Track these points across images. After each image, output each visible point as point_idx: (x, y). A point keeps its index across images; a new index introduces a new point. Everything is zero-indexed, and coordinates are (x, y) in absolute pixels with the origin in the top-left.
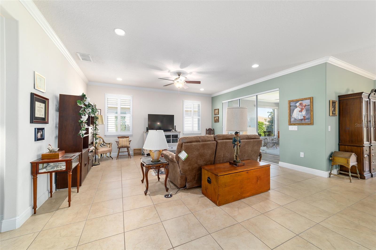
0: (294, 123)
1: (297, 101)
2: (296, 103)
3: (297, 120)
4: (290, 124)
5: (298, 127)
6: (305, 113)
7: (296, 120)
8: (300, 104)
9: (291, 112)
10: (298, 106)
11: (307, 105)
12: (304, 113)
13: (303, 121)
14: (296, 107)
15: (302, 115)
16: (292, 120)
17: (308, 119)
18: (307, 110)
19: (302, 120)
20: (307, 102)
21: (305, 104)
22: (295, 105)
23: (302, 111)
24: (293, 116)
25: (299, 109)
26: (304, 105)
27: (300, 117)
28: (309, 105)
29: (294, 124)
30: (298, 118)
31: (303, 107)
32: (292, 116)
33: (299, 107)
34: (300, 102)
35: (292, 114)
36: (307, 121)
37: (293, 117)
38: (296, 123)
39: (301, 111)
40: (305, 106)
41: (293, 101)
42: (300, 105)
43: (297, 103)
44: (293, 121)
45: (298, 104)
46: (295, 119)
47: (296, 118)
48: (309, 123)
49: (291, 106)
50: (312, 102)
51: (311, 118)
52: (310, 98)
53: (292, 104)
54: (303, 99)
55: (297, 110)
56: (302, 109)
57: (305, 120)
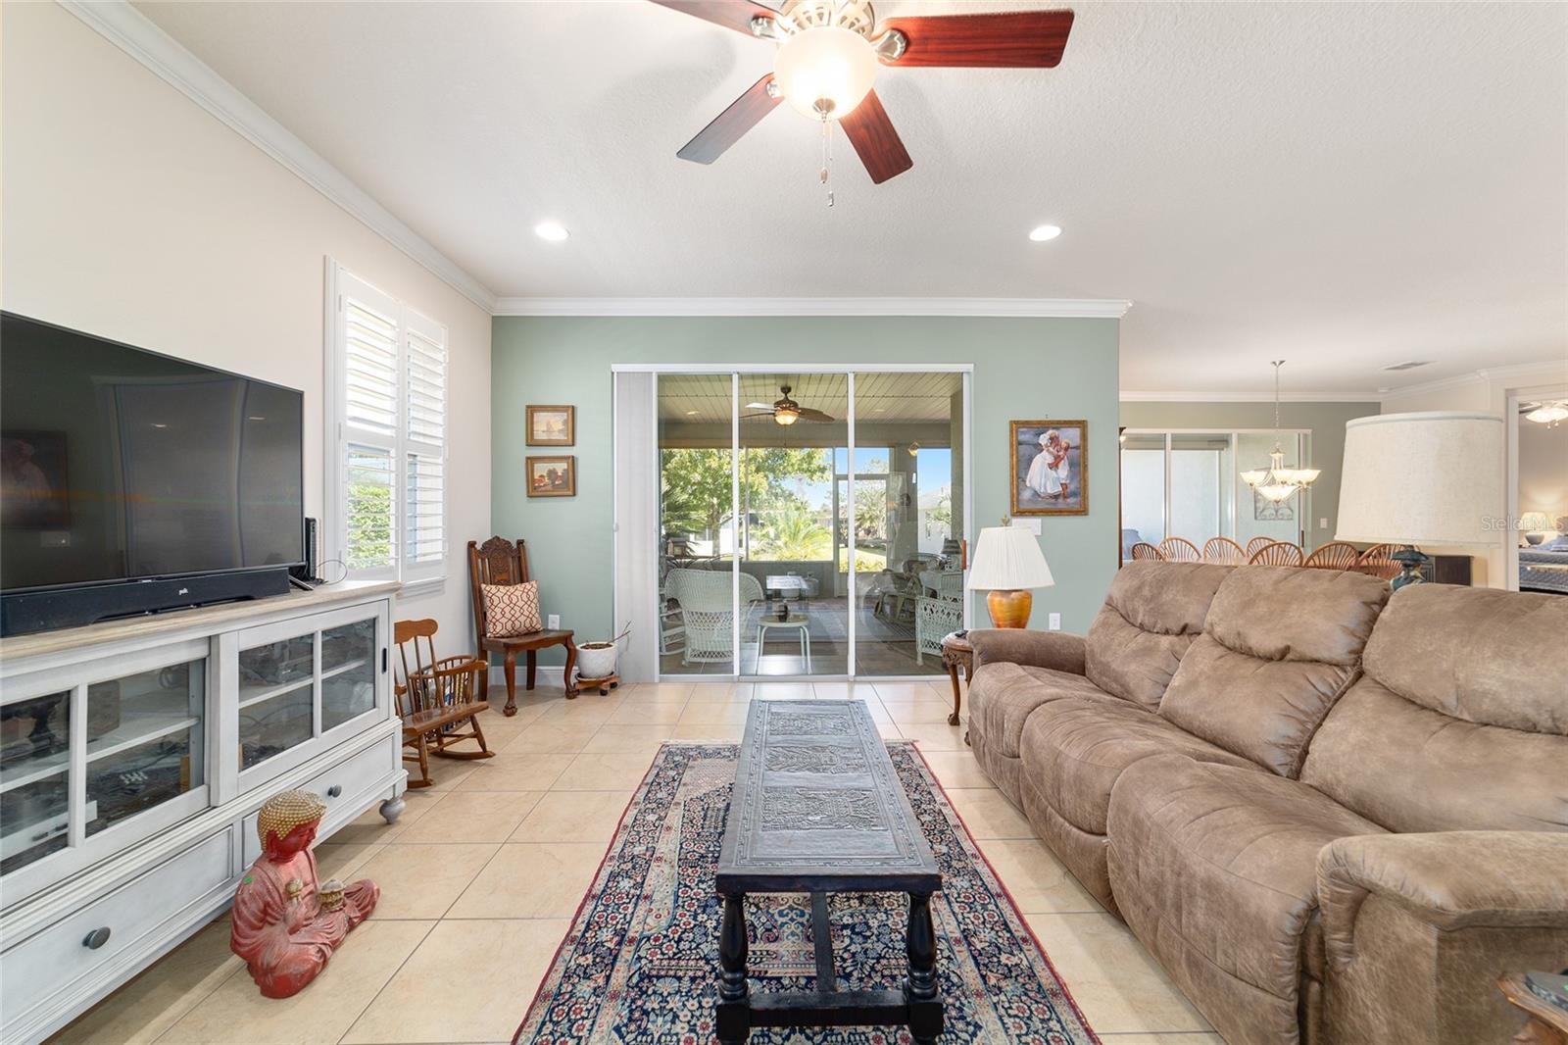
0: (1032, 507)
1: (1041, 427)
2: (1039, 435)
3: (1042, 495)
4: (1020, 511)
5: (1042, 521)
6: (1066, 473)
7: (1039, 496)
8: (1052, 439)
9: (1020, 467)
10: (1046, 446)
11: (1072, 445)
12: (1063, 472)
13: (1060, 500)
14: (1039, 448)
15: (1058, 478)
16: (1026, 495)
17: (1074, 494)
18: (1071, 465)
19: (1056, 497)
20: (1070, 436)
21: (1066, 440)
22: (1035, 441)
23: (1057, 466)
24: (1030, 481)
25: (1050, 459)
26: (1064, 445)
27: (1053, 489)
28: (1077, 448)
29: (1033, 513)
30: (1045, 489)
31: (1061, 453)
32: (1025, 481)
33: (1048, 451)
34: (1050, 432)
35: (1026, 474)
36: (1072, 500)
37: (1028, 485)
38: (1039, 507)
39: (1054, 466)
40: (1066, 449)
41: (1027, 424)
42: (1051, 443)
43: (1042, 436)
44: (1030, 500)
45: (1044, 439)
46: (1036, 494)
47: (1037, 489)
48: (1077, 507)
49: (1020, 443)
50: (1084, 437)
51: (1082, 492)
52: (1082, 425)
53: (1022, 438)
54: (1059, 422)
55: (1042, 460)
56: (1058, 459)
57: (1066, 497)
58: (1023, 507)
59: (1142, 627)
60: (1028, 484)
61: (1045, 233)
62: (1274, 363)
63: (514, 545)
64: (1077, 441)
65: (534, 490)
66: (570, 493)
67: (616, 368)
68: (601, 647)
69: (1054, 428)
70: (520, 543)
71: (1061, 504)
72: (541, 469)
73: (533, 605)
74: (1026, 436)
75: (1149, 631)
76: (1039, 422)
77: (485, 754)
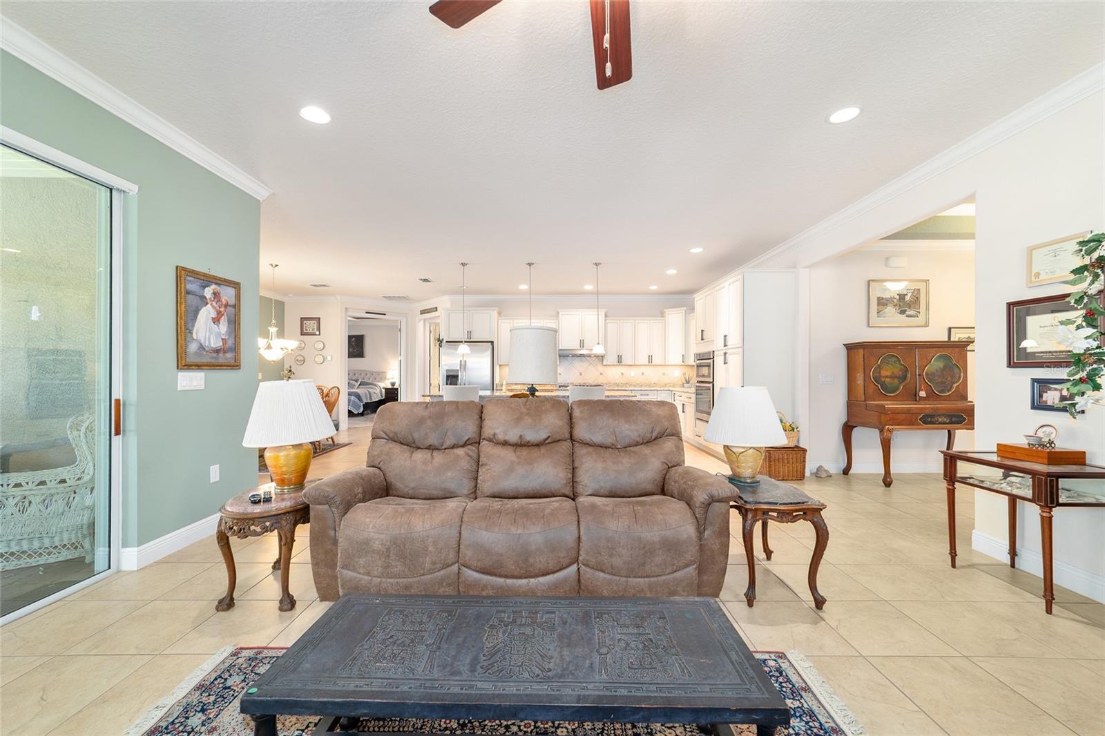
0: (197, 361)
1: (207, 280)
2: (204, 287)
3: (207, 349)
4: (184, 364)
5: (205, 375)
6: (226, 329)
7: (204, 349)
8: (215, 294)
9: (187, 318)
10: (210, 299)
11: (230, 303)
12: (223, 327)
13: (221, 355)
14: (203, 301)
15: (219, 334)
16: (193, 347)
17: (230, 350)
18: (229, 322)
19: (217, 351)
21: (226, 298)
23: (219, 321)
24: (197, 334)
25: (213, 314)
26: (224, 302)
27: (215, 343)
29: (199, 367)
30: (209, 342)
31: (222, 309)
32: (192, 334)
33: (212, 304)
34: (213, 287)
35: (193, 326)
36: (229, 355)
37: (195, 338)
38: (203, 361)
39: (216, 321)
40: (226, 306)
41: (193, 273)
42: (214, 298)
43: (207, 289)
44: (196, 352)
45: (208, 292)
46: (201, 347)
47: (203, 342)
48: (232, 362)
49: (188, 293)
50: (238, 297)
51: (236, 348)
52: (236, 285)
53: (190, 287)
54: (220, 279)
55: (207, 313)
56: (220, 314)
57: (225, 352)
58: (191, 359)
60: (194, 336)
62: (272, 265)
64: (232, 301)
69: (216, 284)
71: (222, 358)
74: (193, 286)
76: (205, 275)
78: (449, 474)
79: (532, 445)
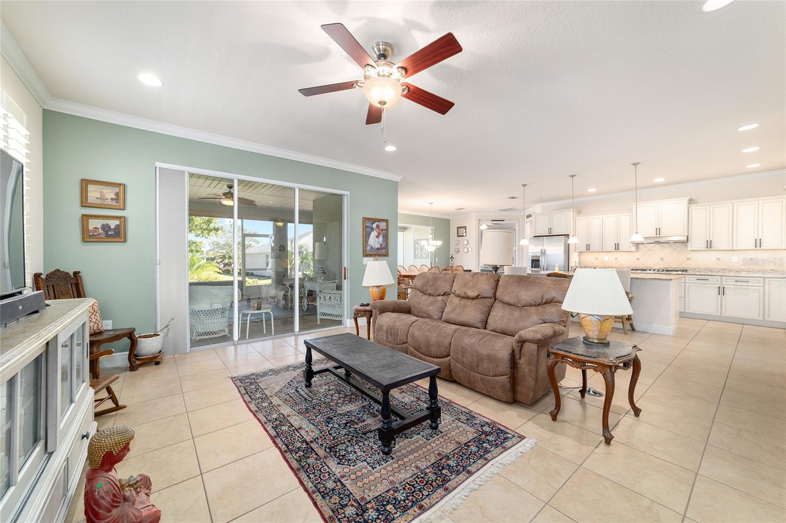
0: (371, 253)
1: (374, 220)
2: (373, 224)
3: (374, 248)
4: (366, 255)
8: (377, 226)
9: (366, 237)
10: (375, 229)
11: (384, 229)
12: (381, 239)
14: (373, 229)
15: (379, 242)
16: (368, 248)
17: (384, 248)
18: (383, 237)
19: (378, 249)
20: (383, 225)
21: (382, 227)
22: (371, 226)
24: (370, 243)
25: (377, 234)
27: (378, 246)
28: (385, 230)
30: (375, 246)
32: (368, 243)
34: (377, 223)
35: (368, 240)
36: (383, 251)
38: (373, 253)
39: (378, 237)
40: (382, 230)
41: (369, 219)
42: (377, 228)
43: (374, 225)
45: (374, 226)
46: (372, 248)
48: (385, 253)
49: (366, 227)
50: (387, 226)
51: (386, 248)
52: (386, 221)
53: (367, 225)
54: (379, 219)
55: (374, 234)
56: (379, 234)
57: (381, 249)
58: (368, 253)
59: (430, 295)
61: (390, 148)
62: (430, 204)
63: (72, 275)
64: (385, 228)
65: (88, 237)
66: (122, 240)
67: (159, 165)
68: (150, 336)
69: (378, 222)
70: (76, 274)
71: (380, 252)
72: (93, 224)
73: (97, 315)
75: (433, 296)
76: (373, 219)
77: (118, 407)
78: (431, 308)
79: (471, 299)
